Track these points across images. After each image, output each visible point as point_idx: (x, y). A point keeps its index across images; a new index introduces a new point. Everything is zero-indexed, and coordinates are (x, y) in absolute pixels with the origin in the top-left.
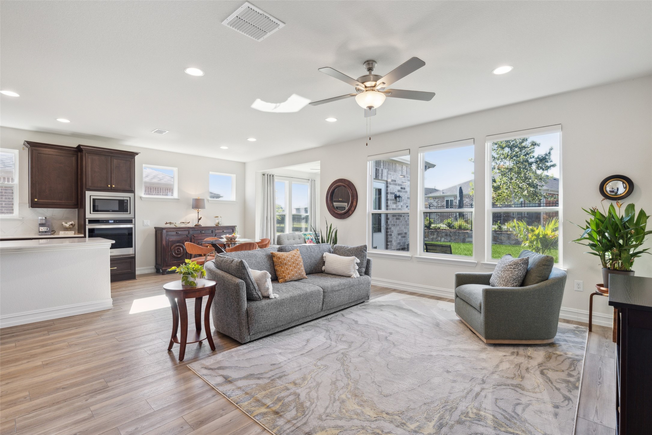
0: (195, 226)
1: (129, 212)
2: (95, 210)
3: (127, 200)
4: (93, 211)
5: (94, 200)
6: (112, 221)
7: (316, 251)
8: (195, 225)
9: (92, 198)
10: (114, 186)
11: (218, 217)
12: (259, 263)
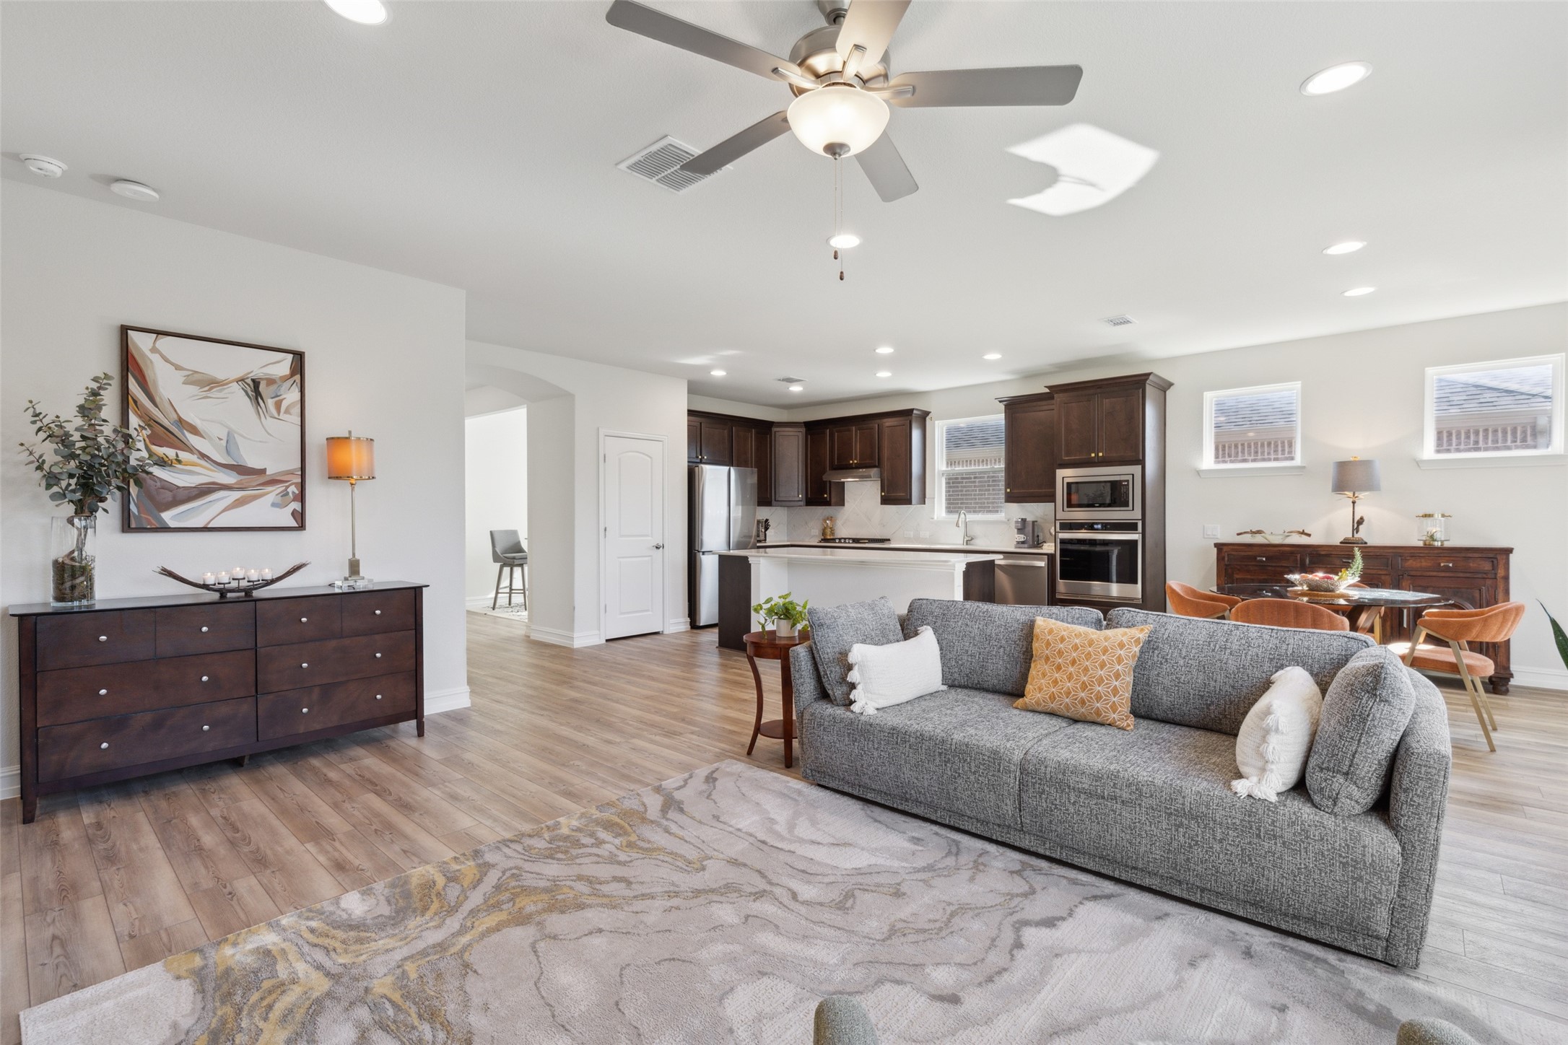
0: (1341, 543)
1: (1131, 508)
2: (1070, 505)
3: (1128, 481)
4: (1068, 507)
5: (1069, 484)
6: (1099, 526)
7: (1252, 652)
8: (1342, 539)
9: (1067, 480)
10: (1101, 454)
11: (1430, 516)
12: (988, 638)
